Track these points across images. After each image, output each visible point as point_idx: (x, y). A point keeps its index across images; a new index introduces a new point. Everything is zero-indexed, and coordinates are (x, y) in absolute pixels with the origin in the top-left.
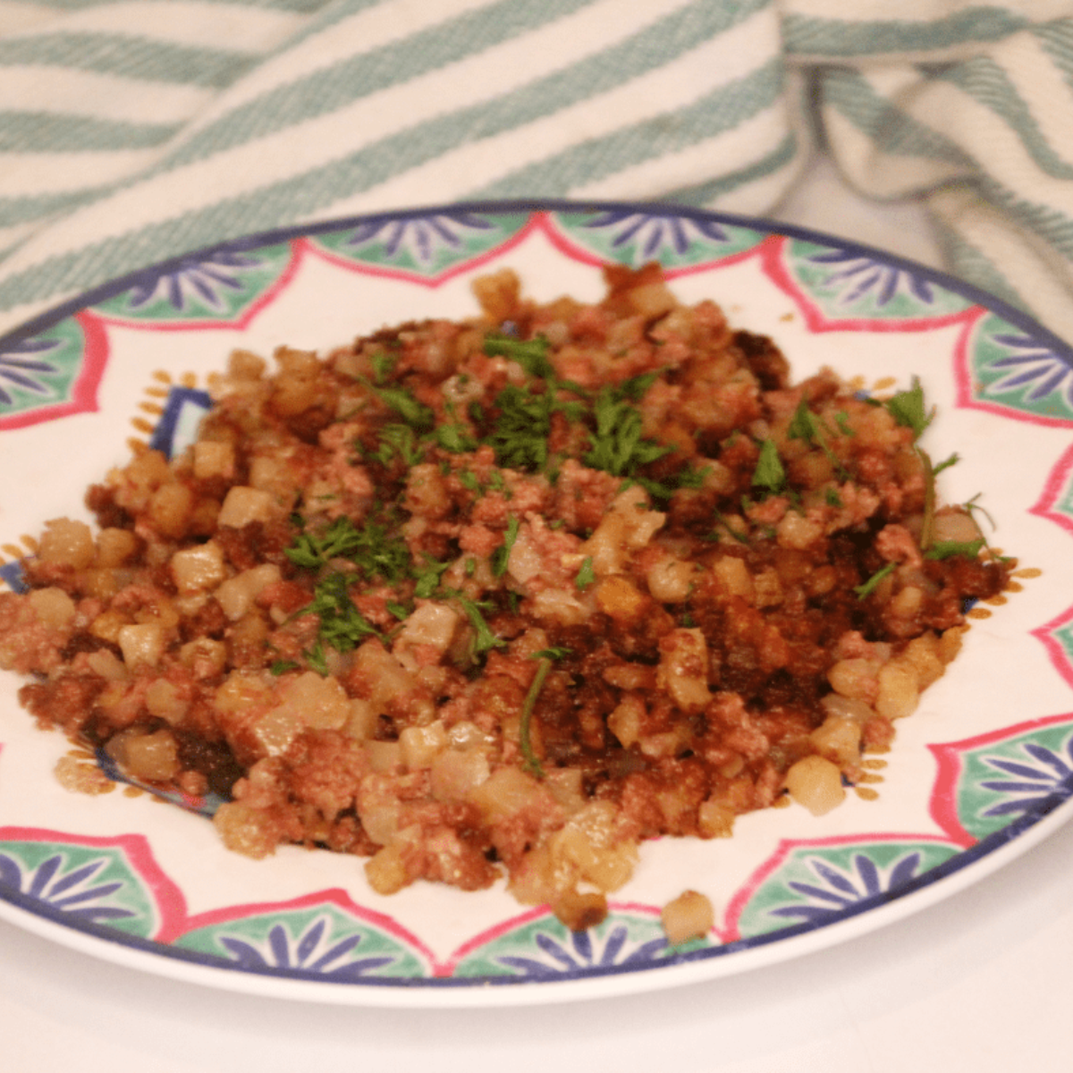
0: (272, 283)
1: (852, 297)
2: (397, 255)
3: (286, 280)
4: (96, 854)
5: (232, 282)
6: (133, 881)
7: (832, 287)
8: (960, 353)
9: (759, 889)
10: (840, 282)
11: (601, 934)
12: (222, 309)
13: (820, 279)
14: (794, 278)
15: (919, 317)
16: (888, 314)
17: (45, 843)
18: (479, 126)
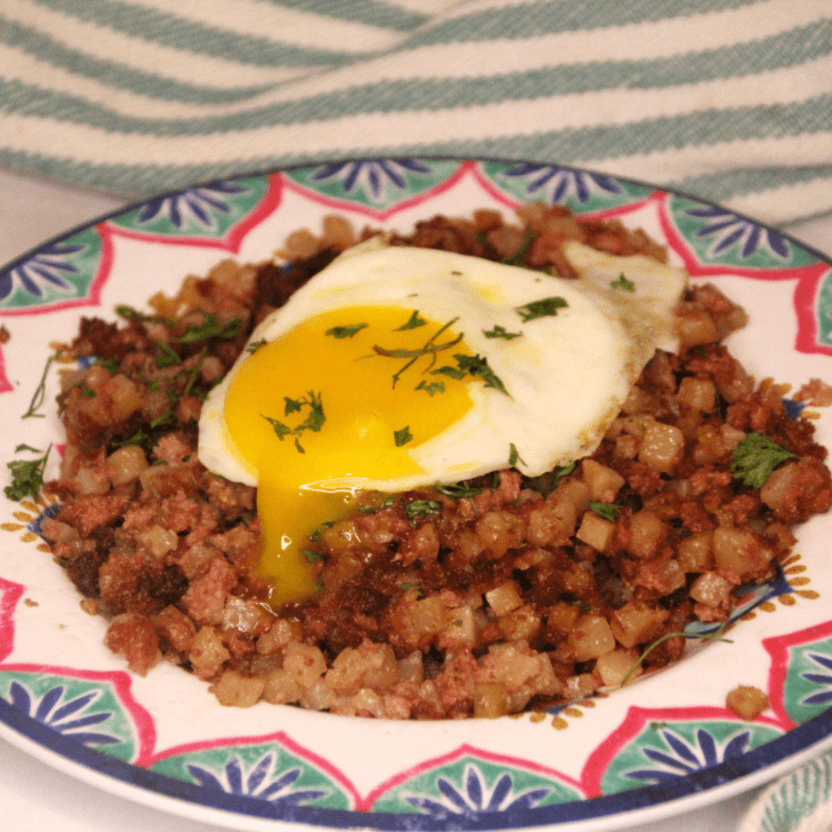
0: (412, 779)
3: (397, 779)
5: (446, 789)
6: (821, 315)
12: (472, 767)
18: (637, 77)
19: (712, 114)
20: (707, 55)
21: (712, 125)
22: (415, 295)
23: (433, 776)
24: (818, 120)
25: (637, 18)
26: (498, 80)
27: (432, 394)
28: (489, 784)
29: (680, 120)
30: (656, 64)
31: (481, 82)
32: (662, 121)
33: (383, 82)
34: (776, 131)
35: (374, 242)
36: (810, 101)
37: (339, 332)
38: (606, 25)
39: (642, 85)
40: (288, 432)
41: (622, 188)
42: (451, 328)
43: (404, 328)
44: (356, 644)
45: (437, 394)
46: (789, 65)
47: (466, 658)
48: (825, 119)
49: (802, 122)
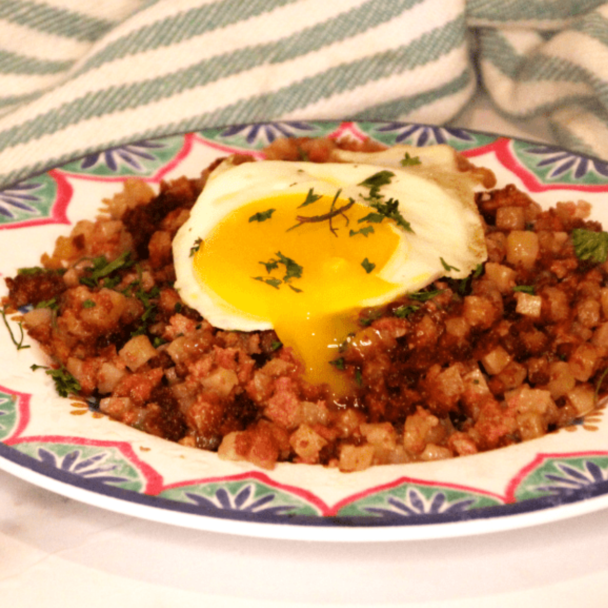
0: (525, 478)
1: (98, 458)
2: (434, 495)
3: (515, 482)
4: (556, 181)
6: (530, 168)
7: (112, 465)
8: (24, 422)
9: (172, 159)
10: (106, 467)
11: (261, 141)
12: (558, 464)
13: (120, 469)
14: (139, 471)
15: (50, 444)
16: (73, 447)
17: (586, 185)
19: (344, 68)
20: (318, 28)
21: (348, 75)
22: (295, 184)
23: (538, 473)
24: (424, 55)
25: (257, 12)
26: (171, 77)
27: (366, 236)
28: (582, 468)
29: (321, 77)
30: (280, 44)
31: (158, 81)
32: (307, 81)
33: (88, 94)
34: (397, 70)
35: (223, 164)
36: (413, 43)
37: (259, 217)
38: (233, 22)
39: (277, 60)
40: (280, 282)
41: (315, 126)
42: (340, 197)
43: (305, 204)
44: (413, 411)
45: (370, 235)
46: (388, 19)
47: (492, 405)
48: (430, 52)
49: (414, 58)
